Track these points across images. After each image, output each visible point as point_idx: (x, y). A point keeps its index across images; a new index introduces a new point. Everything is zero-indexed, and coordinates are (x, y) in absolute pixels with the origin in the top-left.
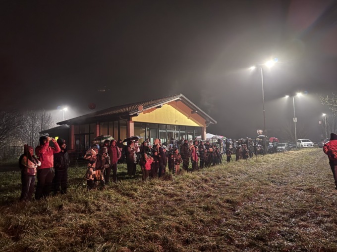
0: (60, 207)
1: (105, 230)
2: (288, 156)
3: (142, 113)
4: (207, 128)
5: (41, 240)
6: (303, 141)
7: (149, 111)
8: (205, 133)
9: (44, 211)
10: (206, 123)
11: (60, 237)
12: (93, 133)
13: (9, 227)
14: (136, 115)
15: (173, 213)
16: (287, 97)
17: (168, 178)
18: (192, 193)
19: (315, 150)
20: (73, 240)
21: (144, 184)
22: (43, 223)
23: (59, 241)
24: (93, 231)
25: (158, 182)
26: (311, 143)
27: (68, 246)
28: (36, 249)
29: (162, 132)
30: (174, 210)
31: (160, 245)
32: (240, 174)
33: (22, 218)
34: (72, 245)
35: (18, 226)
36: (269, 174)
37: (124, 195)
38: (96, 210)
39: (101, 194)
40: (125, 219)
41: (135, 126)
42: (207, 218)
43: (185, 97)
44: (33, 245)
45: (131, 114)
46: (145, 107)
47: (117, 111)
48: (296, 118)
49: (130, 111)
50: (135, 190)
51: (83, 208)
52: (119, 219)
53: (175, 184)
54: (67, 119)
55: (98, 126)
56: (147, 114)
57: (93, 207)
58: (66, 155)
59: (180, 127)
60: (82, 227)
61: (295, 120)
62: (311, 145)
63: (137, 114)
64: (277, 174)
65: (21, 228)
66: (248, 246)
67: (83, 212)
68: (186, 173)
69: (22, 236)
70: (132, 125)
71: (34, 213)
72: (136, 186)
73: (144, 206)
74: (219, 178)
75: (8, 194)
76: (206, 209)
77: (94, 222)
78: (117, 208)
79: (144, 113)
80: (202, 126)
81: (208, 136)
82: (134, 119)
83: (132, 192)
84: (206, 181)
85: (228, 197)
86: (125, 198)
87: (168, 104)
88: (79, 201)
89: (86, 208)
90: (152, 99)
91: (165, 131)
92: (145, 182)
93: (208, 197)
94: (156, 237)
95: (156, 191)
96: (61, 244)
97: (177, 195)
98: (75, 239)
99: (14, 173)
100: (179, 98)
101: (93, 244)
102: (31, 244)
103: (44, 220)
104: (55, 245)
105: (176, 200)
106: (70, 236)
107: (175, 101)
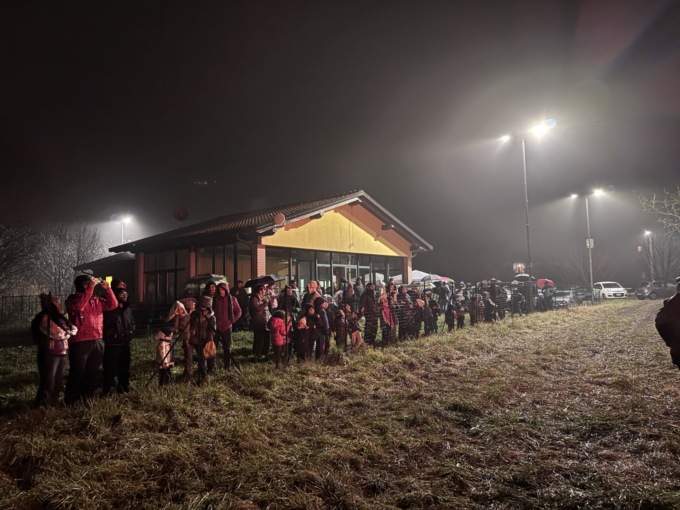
0: (116, 420)
1: (206, 467)
2: (577, 316)
3: (283, 228)
4: (413, 260)
5: (76, 487)
6: (606, 286)
7: (296, 225)
8: (410, 269)
9: (83, 428)
10: (411, 249)
11: (116, 481)
12: (184, 269)
13: (11, 460)
14: (271, 233)
15: (345, 432)
16: (574, 197)
17: (335, 360)
18: (382, 391)
19: (630, 303)
20: (141, 486)
21: (285, 372)
22: (80, 452)
23: (112, 489)
24: (183, 468)
25: (314, 368)
26: (621, 290)
27: (132, 499)
28: (67, 505)
29: (323, 267)
30: (347, 425)
31: (319, 496)
32: (480, 352)
33: (38, 442)
34: (139, 497)
35: (29, 458)
36: (538, 353)
37: (246, 394)
38: (190, 425)
39: (199, 393)
40: (246, 444)
41: (267, 254)
42: (413, 441)
43: (368, 197)
44: (61, 498)
45: (261, 232)
46: (288, 217)
47: (232, 225)
48: (592, 240)
49: (259, 224)
50: (269, 385)
51: (163, 421)
52: (236, 443)
53: (349, 374)
54: (130, 241)
55: (193, 255)
56: (292, 230)
57: (183, 421)
58: (128, 314)
59: (359, 258)
60: (160, 460)
61: (590, 243)
62: (622, 295)
63: (271, 230)
64: (555, 353)
65: (37, 462)
66: (496, 498)
67: (162, 429)
68: (371, 351)
69: (38, 478)
70: (261, 254)
71: (63, 432)
72: (269, 378)
73: (286, 416)
74: (438, 361)
75: (10, 393)
76: (412, 423)
77: (184, 449)
78: (230, 422)
79: (287, 229)
80: (403, 255)
81: (415, 276)
82: (266, 241)
83: (263, 389)
84: (412, 366)
85: (456, 399)
86: (249, 402)
87: (336, 211)
88: (155, 408)
89: (168, 421)
90: (302, 201)
91: (329, 266)
92: (288, 369)
93: (416, 399)
94: (311, 480)
95: (311, 388)
96: (116, 494)
97: (354, 396)
98: (145, 486)
99: (21, 350)
100: (357, 199)
101: (183, 495)
102: (56, 494)
103: (82, 447)
104: (105, 497)
105: (351, 405)
106: (136, 478)
107: (350, 204)
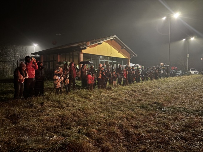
0: (42, 104)
2: (184, 79)
3: (89, 47)
4: (130, 60)
5: (33, 123)
6: (192, 70)
7: (93, 46)
8: (129, 62)
9: (31, 106)
10: (130, 56)
11: (46, 122)
14: (85, 49)
16: (184, 40)
17: (109, 89)
18: (127, 98)
19: (200, 76)
20: (55, 124)
21: (94, 92)
22: (32, 113)
23: (45, 125)
24: (68, 119)
25: (104, 91)
26: (197, 71)
27: (52, 128)
28: (31, 129)
29: (101, 61)
31: (118, 129)
32: (156, 88)
33: (17, 110)
34: (55, 127)
35: (15, 114)
36: (176, 88)
37: (83, 98)
38: (67, 106)
39: (68, 97)
40: (87, 112)
41: (84, 57)
42: (145, 113)
44: (28, 127)
45: (82, 48)
46: (91, 43)
47: (72, 46)
48: (189, 55)
49: (81, 45)
50: (90, 95)
51: (58, 105)
52: (83, 111)
53: (115, 93)
55: (59, 56)
56: (92, 48)
57: (64, 105)
59: (112, 58)
60: (60, 116)
62: (197, 73)
65: (18, 116)
67: (58, 107)
68: (121, 87)
69: (19, 121)
70: (82, 55)
71: (25, 107)
72: (90, 93)
73: (98, 104)
74: (143, 90)
77: (67, 113)
78: (81, 105)
80: (127, 58)
81: (131, 65)
82: (83, 51)
83: (88, 96)
84: (135, 91)
86: (84, 100)
87: (106, 42)
88: (54, 101)
90: (95, 39)
91: (103, 61)
95: (104, 96)
96: (47, 126)
97: (119, 99)
102: (26, 126)
103: (32, 111)
104: (43, 127)
106: (52, 122)
107: (111, 40)
